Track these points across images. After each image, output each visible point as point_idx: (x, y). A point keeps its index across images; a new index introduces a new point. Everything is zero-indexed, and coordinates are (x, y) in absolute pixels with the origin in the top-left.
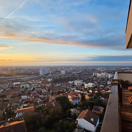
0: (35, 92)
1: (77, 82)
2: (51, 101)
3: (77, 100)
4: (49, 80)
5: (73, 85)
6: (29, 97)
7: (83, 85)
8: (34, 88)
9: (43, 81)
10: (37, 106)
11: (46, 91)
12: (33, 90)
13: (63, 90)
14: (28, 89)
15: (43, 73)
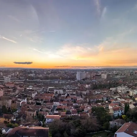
0: (69, 99)
1: (120, 89)
2: (87, 111)
3: (119, 111)
4: (87, 86)
5: (116, 93)
6: (61, 104)
7: (128, 92)
8: (68, 95)
9: (80, 87)
10: (69, 115)
11: (82, 99)
12: (66, 97)
13: (103, 98)
14: (62, 96)
15: (80, 78)
